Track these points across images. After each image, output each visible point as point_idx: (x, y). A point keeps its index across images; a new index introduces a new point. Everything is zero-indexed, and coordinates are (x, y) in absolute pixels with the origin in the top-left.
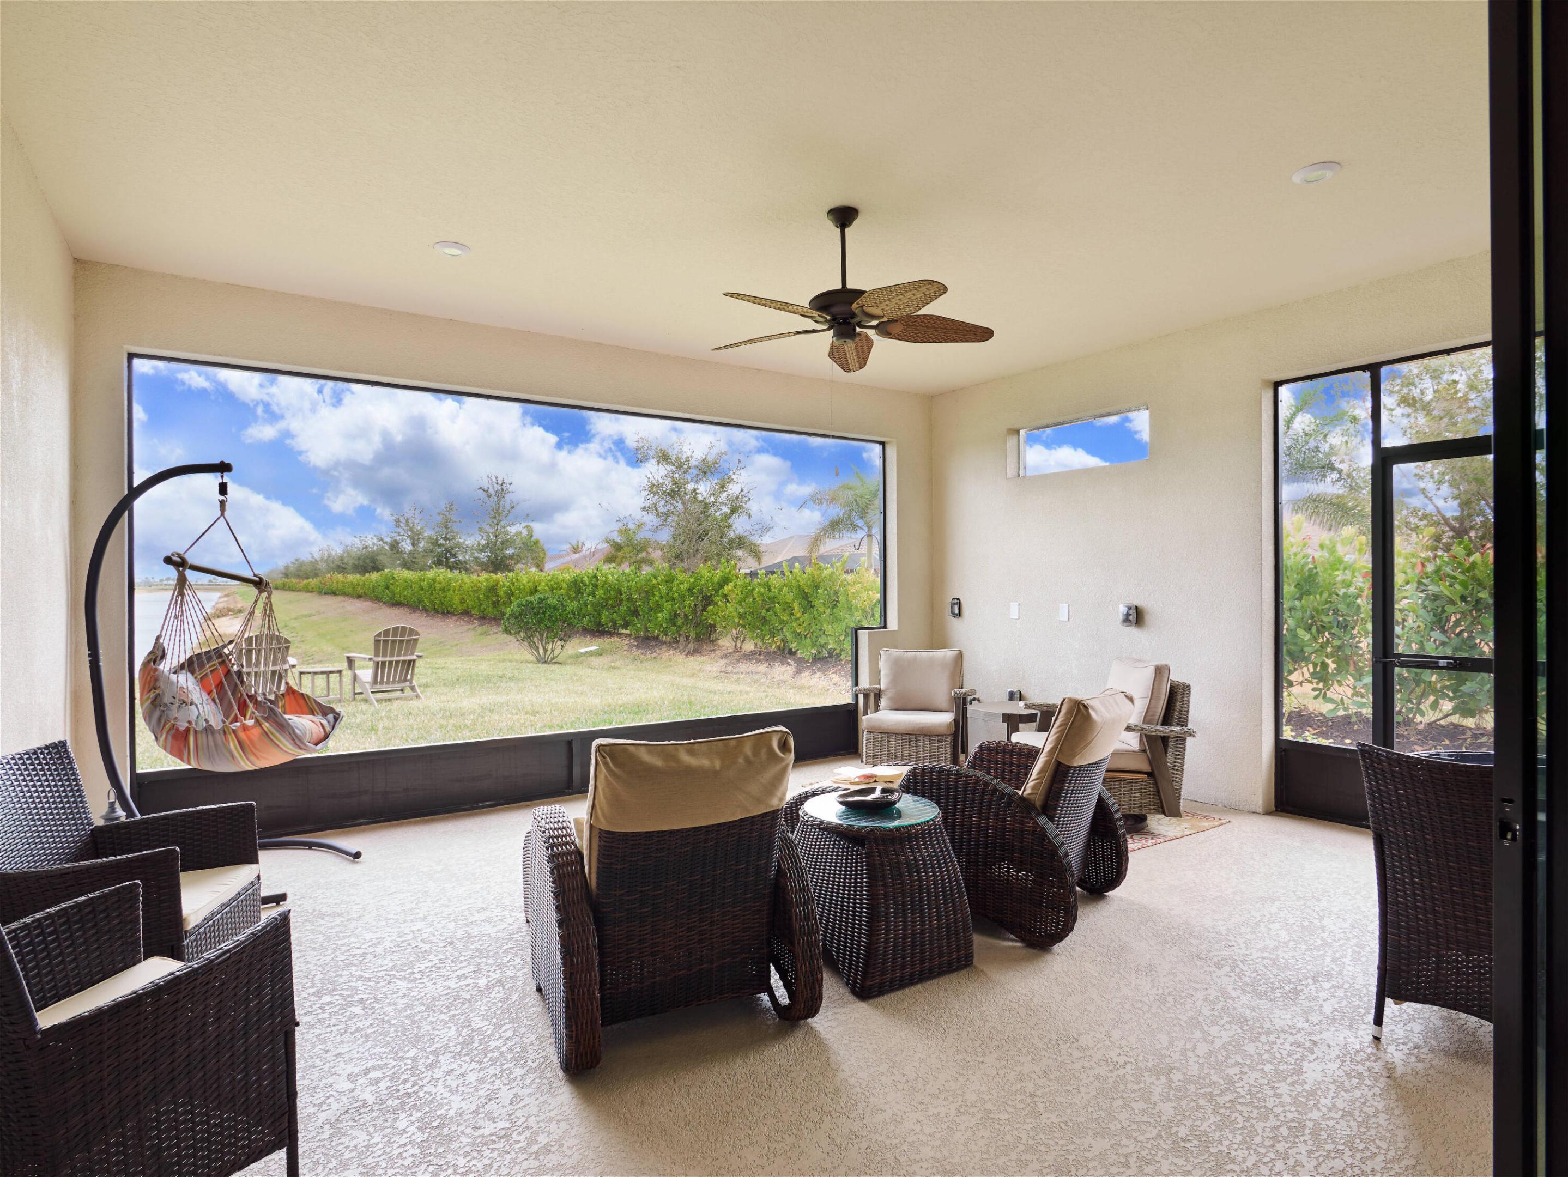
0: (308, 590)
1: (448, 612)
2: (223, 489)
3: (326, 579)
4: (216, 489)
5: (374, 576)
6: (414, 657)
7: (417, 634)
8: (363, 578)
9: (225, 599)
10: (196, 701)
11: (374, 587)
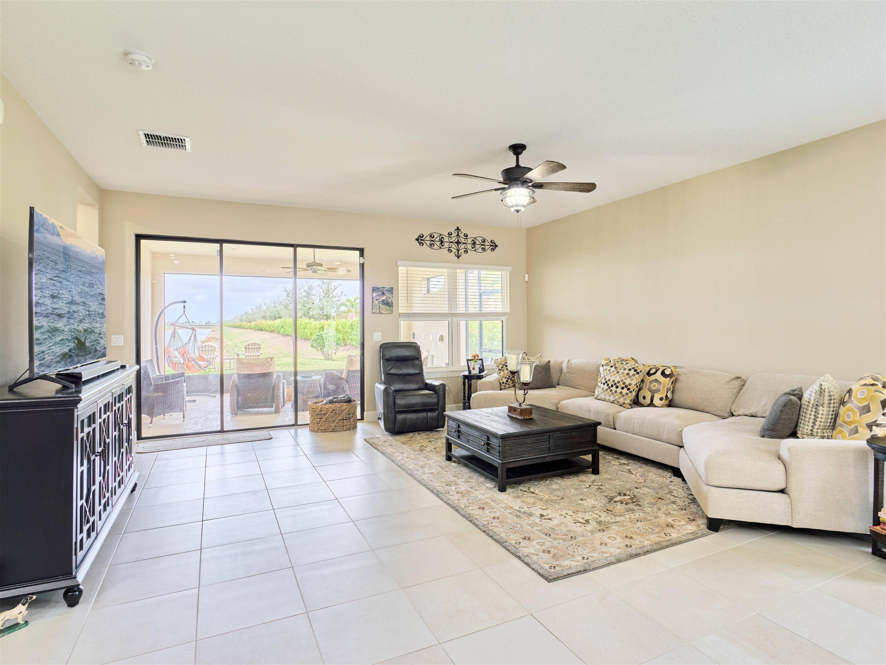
0: (250, 328)
1: (307, 339)
2: (184, 307)
3: (259, 323)
4: (183, 307)
5: (278, 321)
6: (259, 354)
7: (260, 345)
8: (274, 322)
9: (212, 333)
10: (178, 357)
11: (277, 327)
